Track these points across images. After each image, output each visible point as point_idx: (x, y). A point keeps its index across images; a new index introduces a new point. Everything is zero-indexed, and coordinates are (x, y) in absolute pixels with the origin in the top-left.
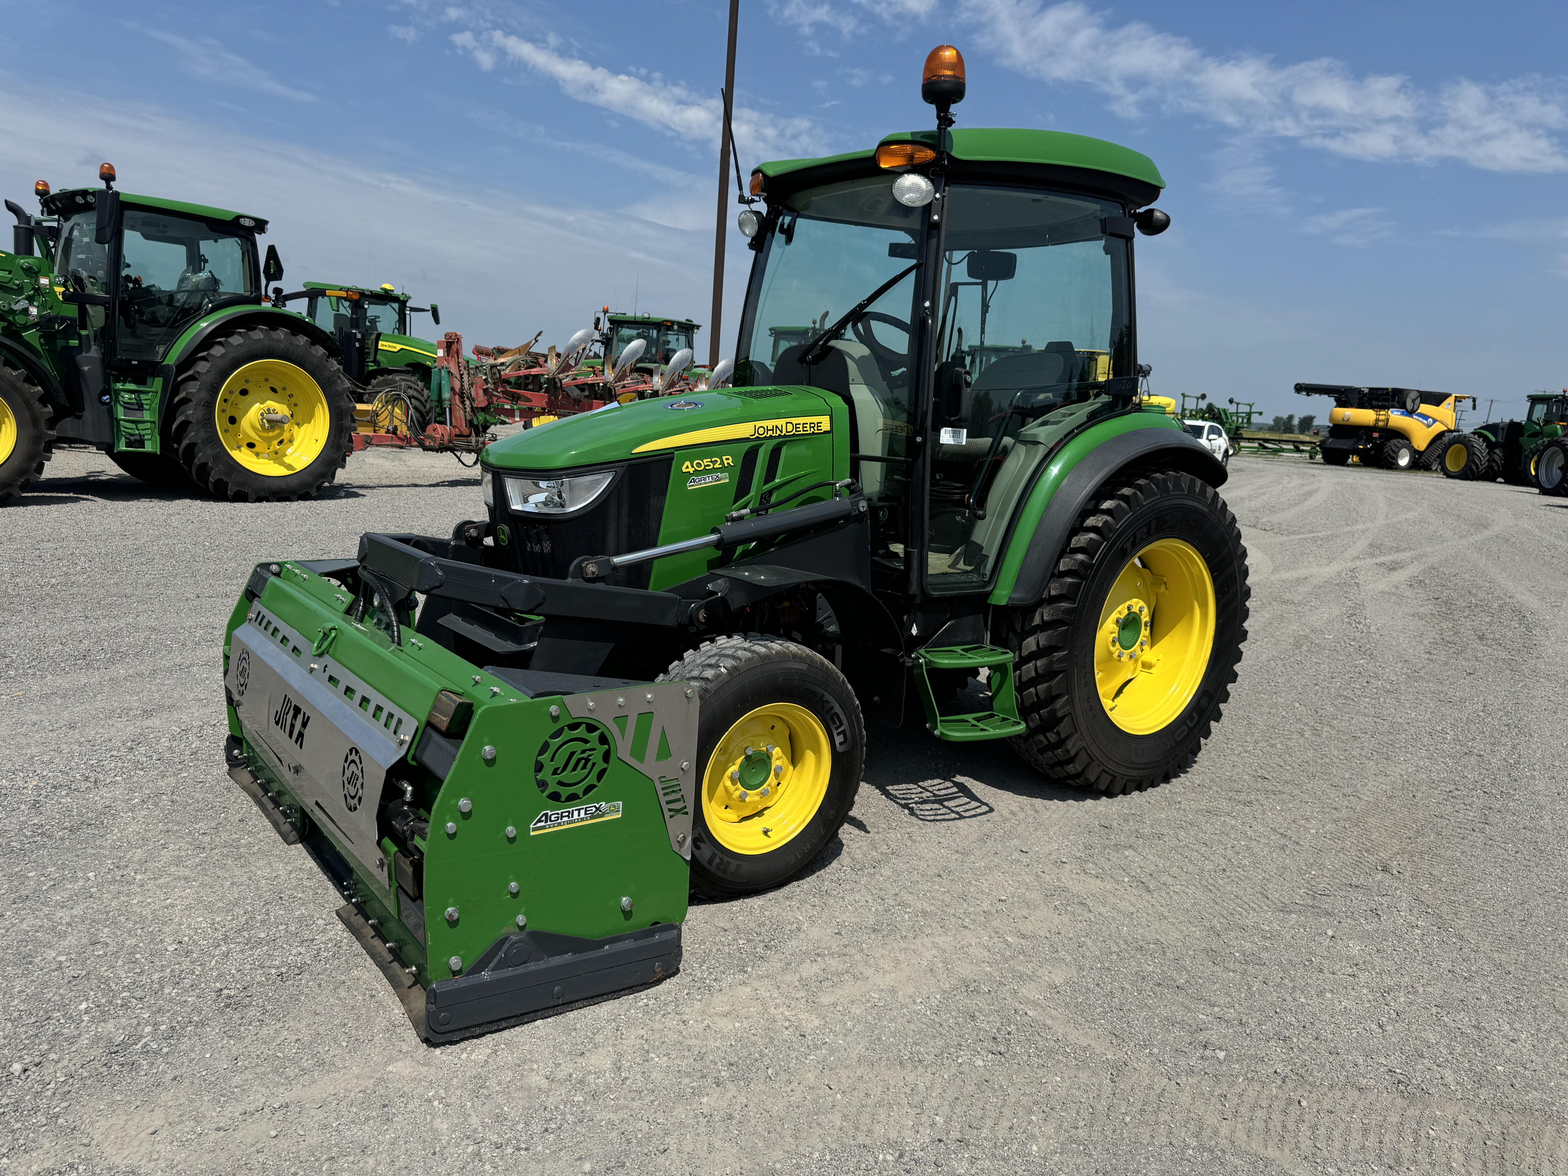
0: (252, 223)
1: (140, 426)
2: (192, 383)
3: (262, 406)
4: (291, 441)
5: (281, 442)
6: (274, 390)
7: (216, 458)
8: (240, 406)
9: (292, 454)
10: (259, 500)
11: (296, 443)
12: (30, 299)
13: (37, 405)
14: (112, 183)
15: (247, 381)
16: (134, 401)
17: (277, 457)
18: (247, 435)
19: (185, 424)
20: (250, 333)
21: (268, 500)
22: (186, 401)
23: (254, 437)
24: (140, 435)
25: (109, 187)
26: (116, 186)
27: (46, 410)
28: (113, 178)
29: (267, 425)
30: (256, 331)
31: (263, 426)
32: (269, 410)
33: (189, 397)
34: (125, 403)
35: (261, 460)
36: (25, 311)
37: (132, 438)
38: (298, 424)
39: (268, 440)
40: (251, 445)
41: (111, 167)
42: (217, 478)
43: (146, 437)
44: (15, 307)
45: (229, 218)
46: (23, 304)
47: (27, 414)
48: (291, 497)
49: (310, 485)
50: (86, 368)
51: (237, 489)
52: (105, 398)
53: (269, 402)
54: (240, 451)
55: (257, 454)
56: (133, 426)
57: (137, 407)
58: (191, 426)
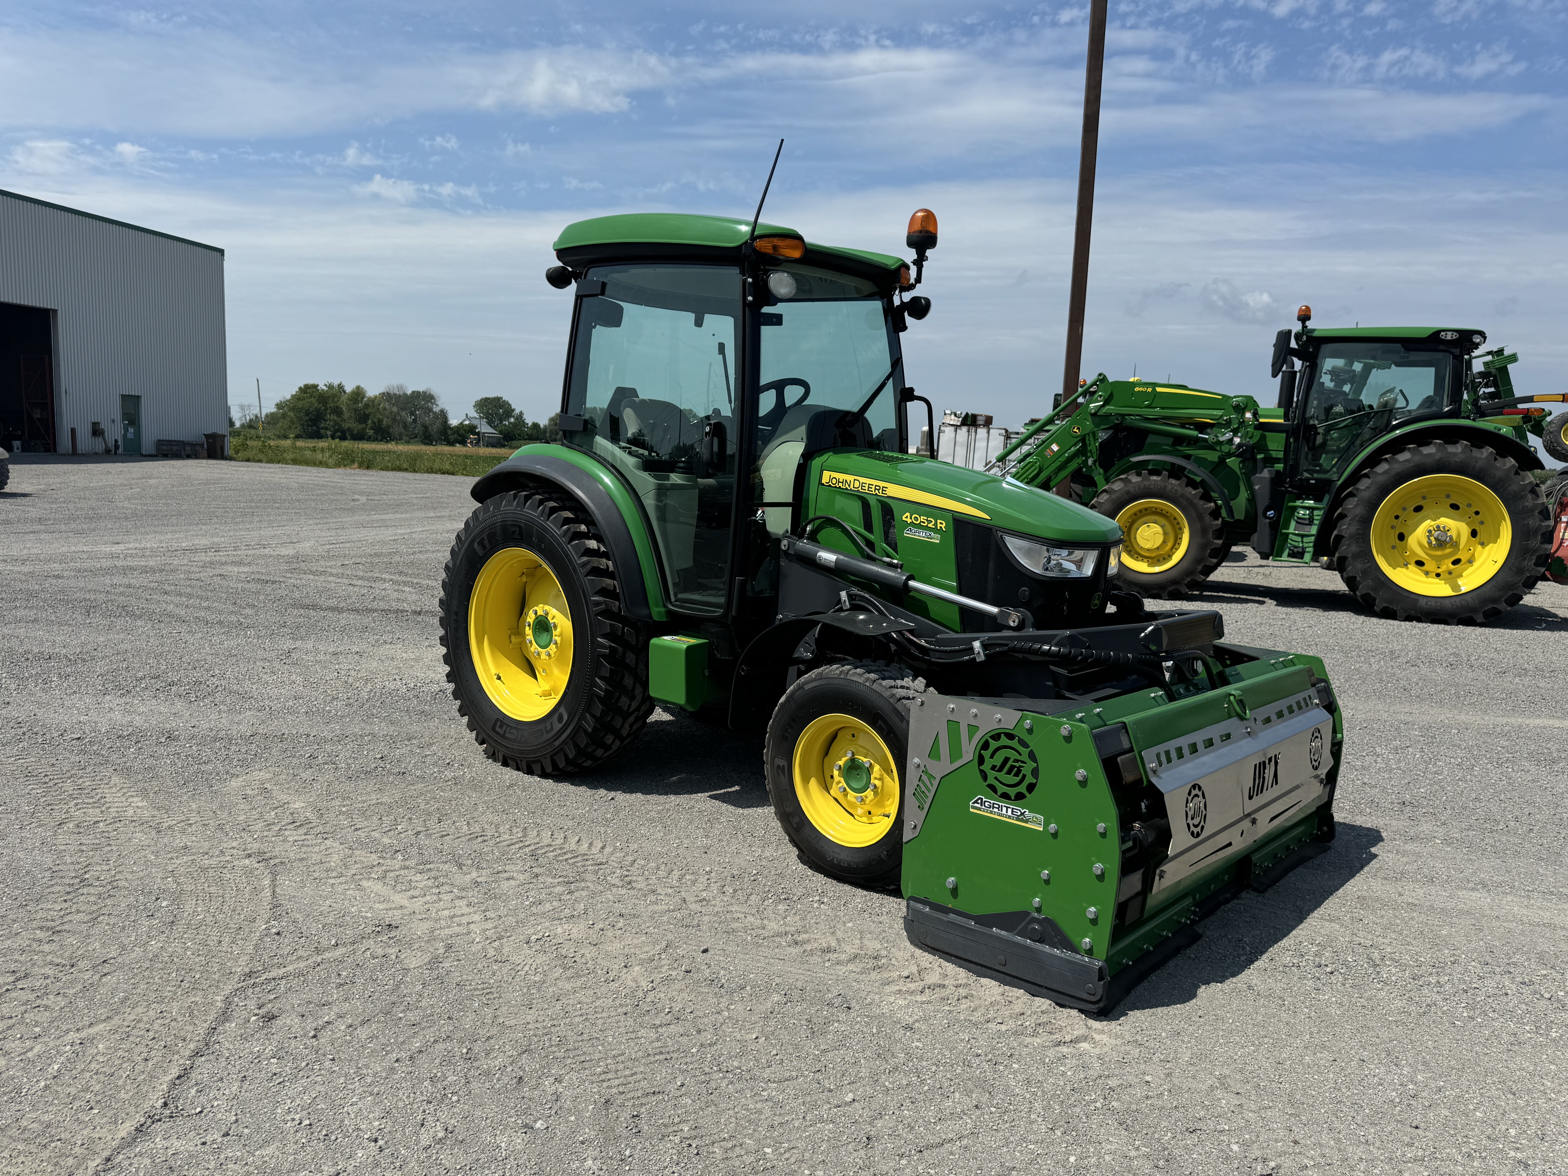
0: (1455, 336)
1: (1305, 540)
2: (1351, 499)
3: (1433, 523)
4: (1470, 562)
5: (1456, 562)
6: (1455, 507)
7: (1365, 573)
8: (1409, 523)
9: (1467, 576)
10: (1409, 619)
11: (1476, 564)
12: (1235, 432)
13: (1208, 518)
14: (1308, 323)
15: (1424, 498)
16: (1307, 517)
17: (1451, 577)
18: (1414, 553)
19: (1339, 538)
20: (1421, 448)
21: (1419, 620)
22: (1342, 516)
23: (1422, 555)
24: (1303, 548)
25: (1304, 327)
26: (1310, 324)
27: (1216, 522)
28: (1308, 318)
29: (1434, 543)
30: (1431, 446)
31: (1430, 543)
32: (1438, 527)
33: (1345, 512)
34: (1299, 518)
35: (1430, 580)
36: (1232, 441)
37: (1296, 550)
38: (1482, 544)
39: (1439, 560)
40: (1420, 563)
41: (1308, 309)
42: (1364, 592)
43: (1307, 550)
44: (1221, 439)
45: (1426, 334)
46: (1229, 435)
47: (1198, 525)
48: (1449, 620)
49: (1475, 610)
50: (1257, 487)
51: (1385, 605)
52: (1268, 513)
53: (1443, 519)
54: (1407, 568)
55: (1427, 573)
56: (1299, 539)
57: (1307, 522)
58: (1343, 540)
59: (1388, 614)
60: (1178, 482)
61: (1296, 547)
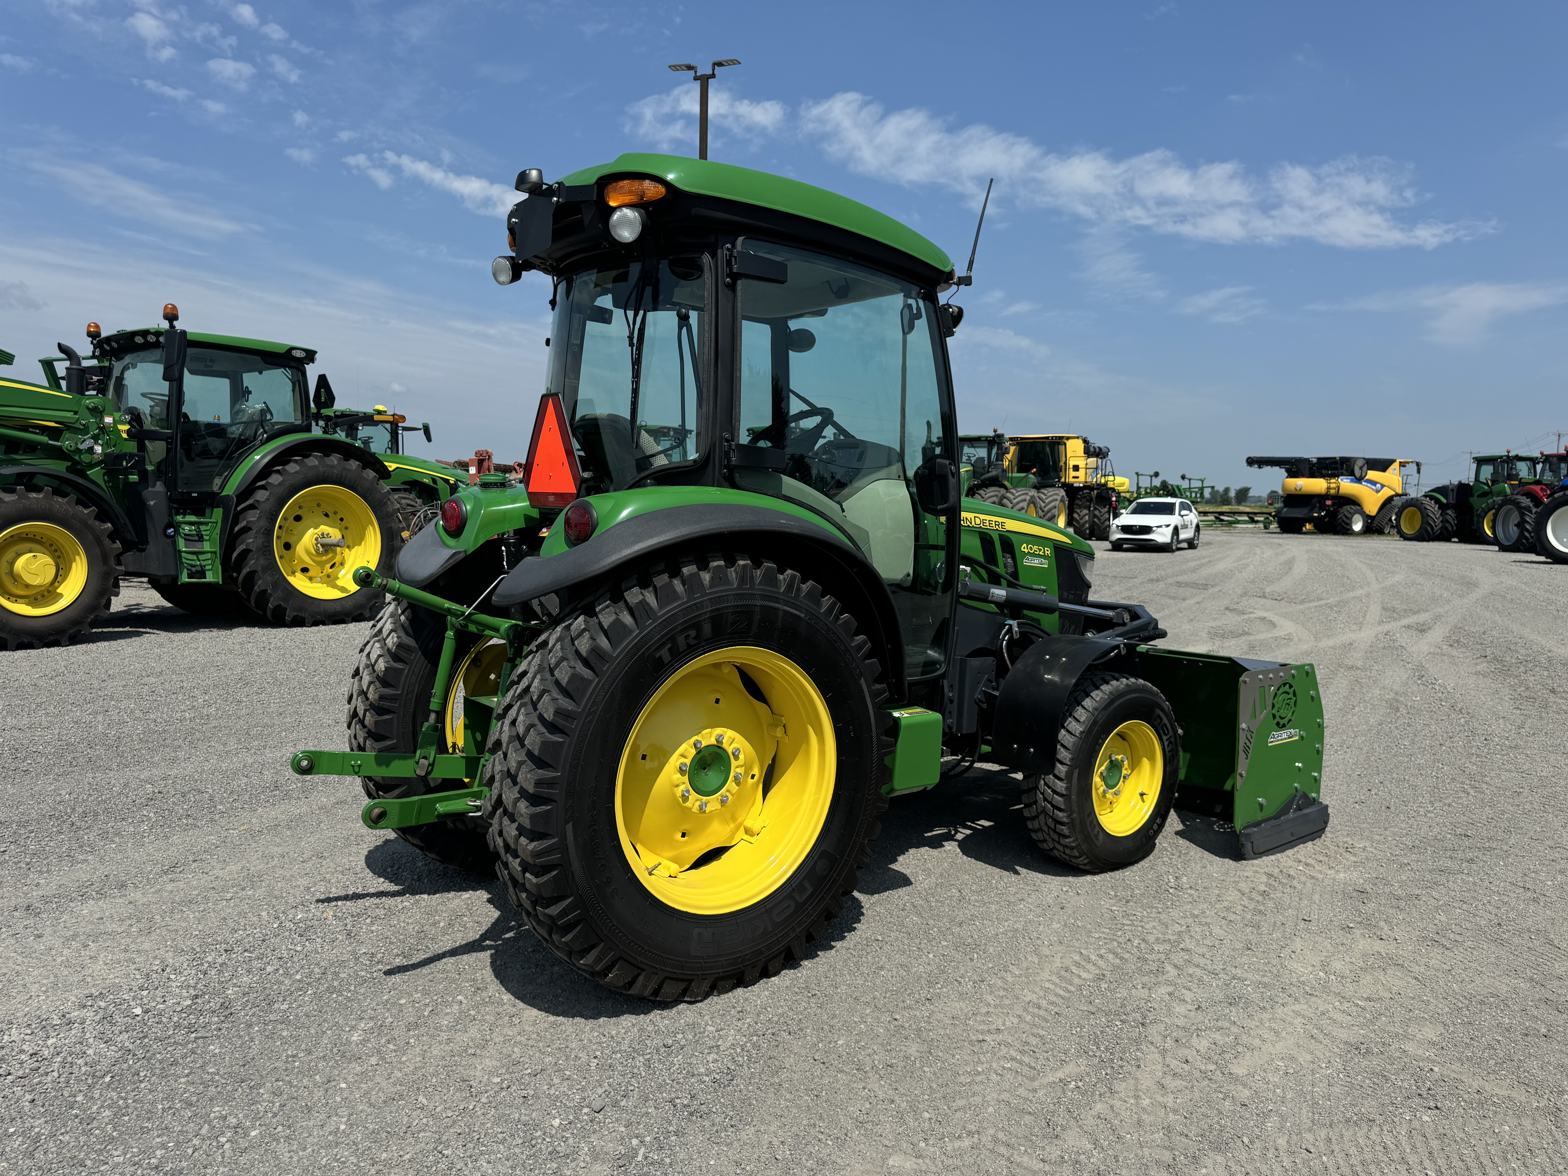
0: (302, 355)
1: (201, 557)
2: (251, 512)
3: (316, 531)
4: (342, 564)
5: (333, 566)
6: (327, 515)
7: (275, 585)
8: (295, 532)
9: (344, 577)
10: (316, 624)
11: (347, 566)
12: (95, 438)
13: (107, 542)
14: (175, 323)
15: (300, 507)
16: (195, 533)
17: (330, 580)
18: (301, 560)
19: (246, 553)
20: (306, 460)
21: (324, 624)
22: (246, 530)
23: (308, 561)
24: (201, 566)
25: (172, 326)
26: (179, 325)
27: (115, 546)
28: (176, 317)
29: (321, 549)
30: (311, 458)
31: (317, 551)
32: (323, 534)
33: (249, 525)
34: (185, 535)
35: (315, 584)
36: (91, 450)
37: (194, 569)
38: (348, 547)
39: (321, 564)
40: (305, 570)
41: (174, 307)
42: (276, 604)
43: (207, 567)
44: (81, 447)
45: (283, 351)
46: (89, 443)
47: (97, 551)
49: (362, 606)
50: (152, 503)
51: (295, 614)
52: (169, 531)
53: (322, 527)
54: (295, 576)
55: (311, 579)
56: (195, 557)
57: (197, 538)
58: (251, 554)
59: (298, 622)
60: (66, 500)
61: (194, 566)
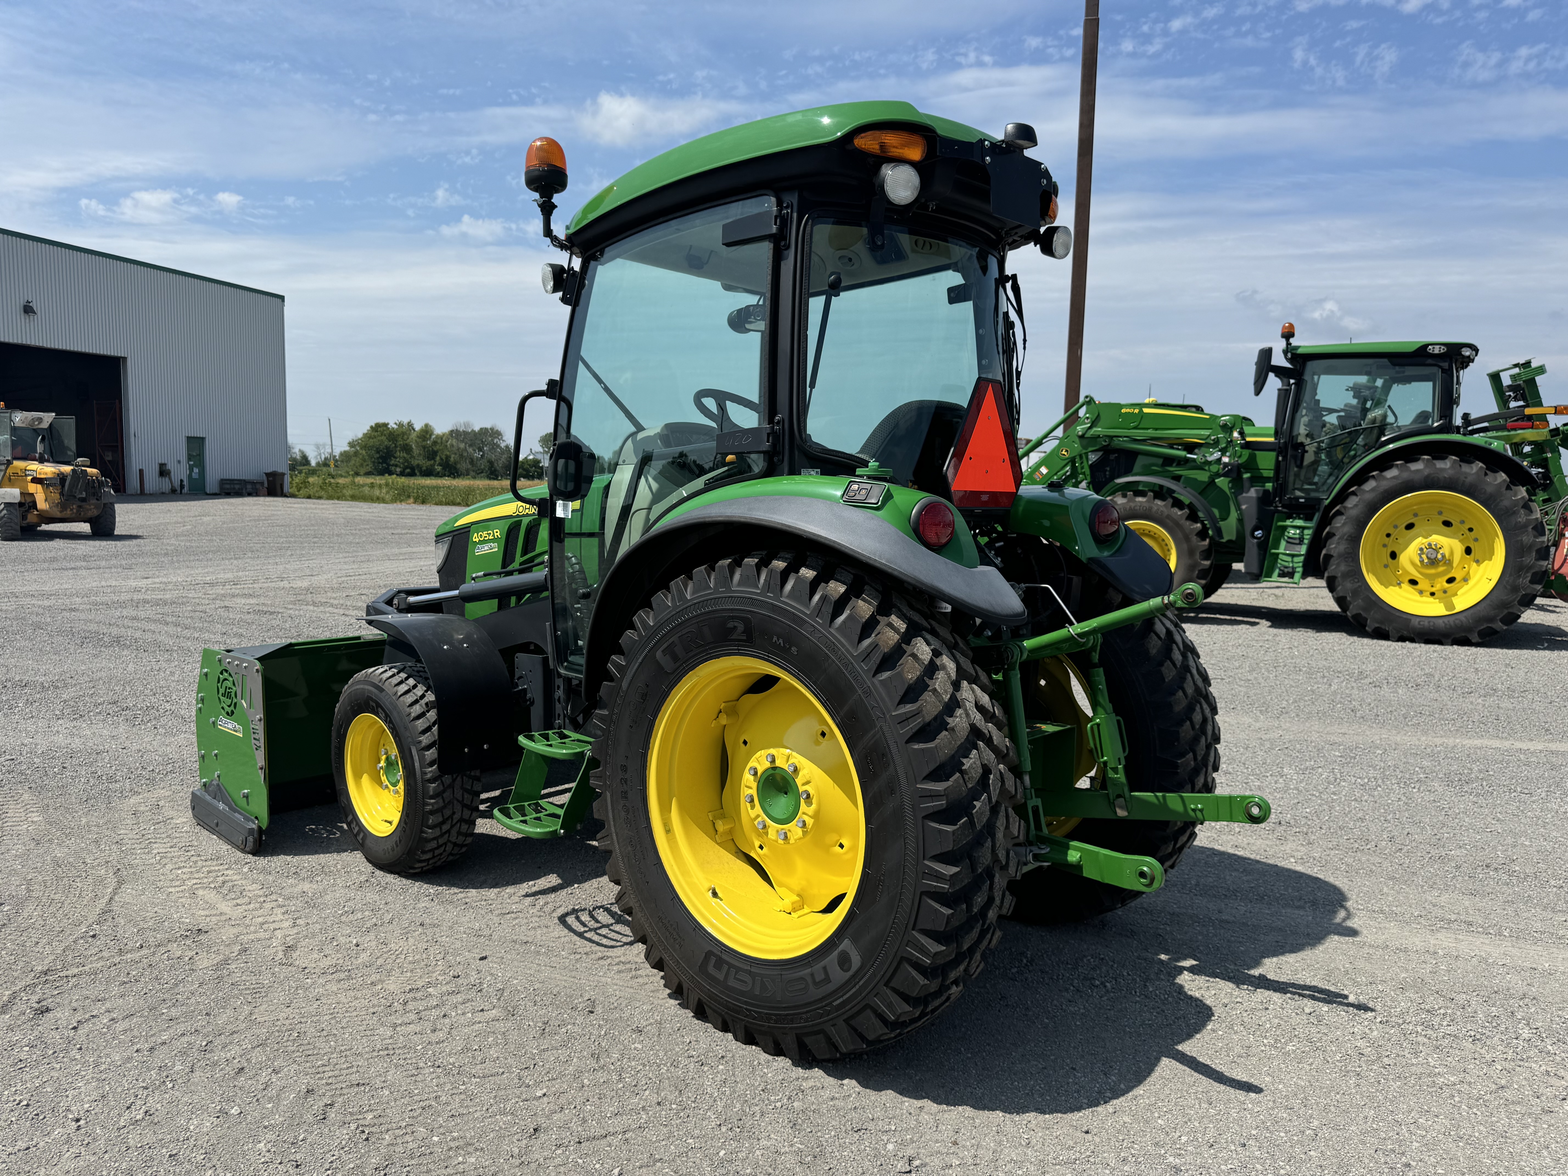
0: (1443, 349)
1: (1296, 559)
2: (1339, 517)
3: (1424, 541)
4: (1466, 580)
5: (1451, 580)
6: (1447, 524)
7: (1355, 593)
8: (1400, 541)
9: (1463, 594)
10: (1402, 639)
11: (1471, 582)
12: (1223, 451)
13: (1194, 539)
15: (1416, 515)
16: (1297, 536)
17: (1446, 596)
18: (1406, 572)
19: (1328, 557)
20: (1409, 465)
21: (1412, 641)
22: (1331, 535)
23: (1415, 574)
24: (1293, 568)
25: (1289, 343)
27: (1203, 543)
28: (1292, 335)
29: (1426, 561)
31: (1422, 561)
32: (1430, 545)
33: (1333, 531)
34: (1289, 538)
35: (1424, 599)
36: (1221, 461)
37: (1286, 570)
38: (1477, 562)
39: (1432, 578)
40: (1413, 582)
41: (1291, 326)
42: (1355, 612)
43: (1297, 569)
44: (1210, 459)
45: (1413, 349)
46: (1217, 455)
47: (1185, 546)
48: (1443, 640)
49: (1470, 630)
50: (1244, 507)
51: (1377, 625)
52: (1256, 533)
53: (1434, 537)
54: (1401, 588)
55: (1421, 592)
56: (1289, 559)
57: (1297, 541)
58: (1332, 560)
59: (1381, 634)
60: (1164, 503)
61: (1286, 567)
